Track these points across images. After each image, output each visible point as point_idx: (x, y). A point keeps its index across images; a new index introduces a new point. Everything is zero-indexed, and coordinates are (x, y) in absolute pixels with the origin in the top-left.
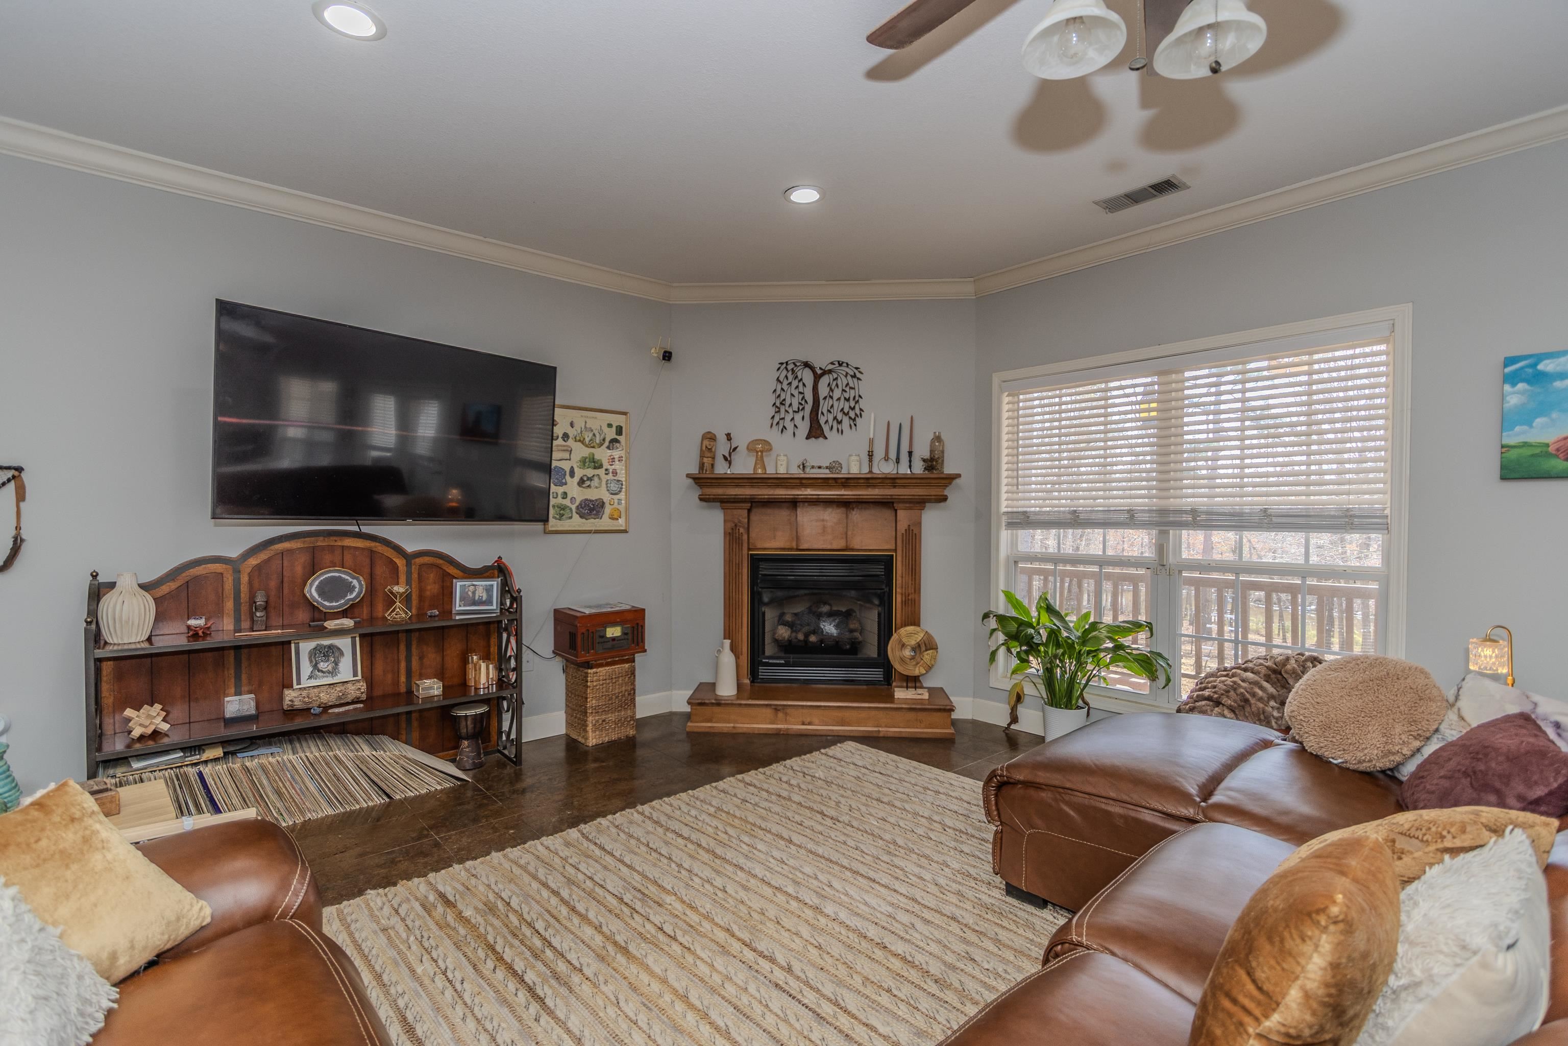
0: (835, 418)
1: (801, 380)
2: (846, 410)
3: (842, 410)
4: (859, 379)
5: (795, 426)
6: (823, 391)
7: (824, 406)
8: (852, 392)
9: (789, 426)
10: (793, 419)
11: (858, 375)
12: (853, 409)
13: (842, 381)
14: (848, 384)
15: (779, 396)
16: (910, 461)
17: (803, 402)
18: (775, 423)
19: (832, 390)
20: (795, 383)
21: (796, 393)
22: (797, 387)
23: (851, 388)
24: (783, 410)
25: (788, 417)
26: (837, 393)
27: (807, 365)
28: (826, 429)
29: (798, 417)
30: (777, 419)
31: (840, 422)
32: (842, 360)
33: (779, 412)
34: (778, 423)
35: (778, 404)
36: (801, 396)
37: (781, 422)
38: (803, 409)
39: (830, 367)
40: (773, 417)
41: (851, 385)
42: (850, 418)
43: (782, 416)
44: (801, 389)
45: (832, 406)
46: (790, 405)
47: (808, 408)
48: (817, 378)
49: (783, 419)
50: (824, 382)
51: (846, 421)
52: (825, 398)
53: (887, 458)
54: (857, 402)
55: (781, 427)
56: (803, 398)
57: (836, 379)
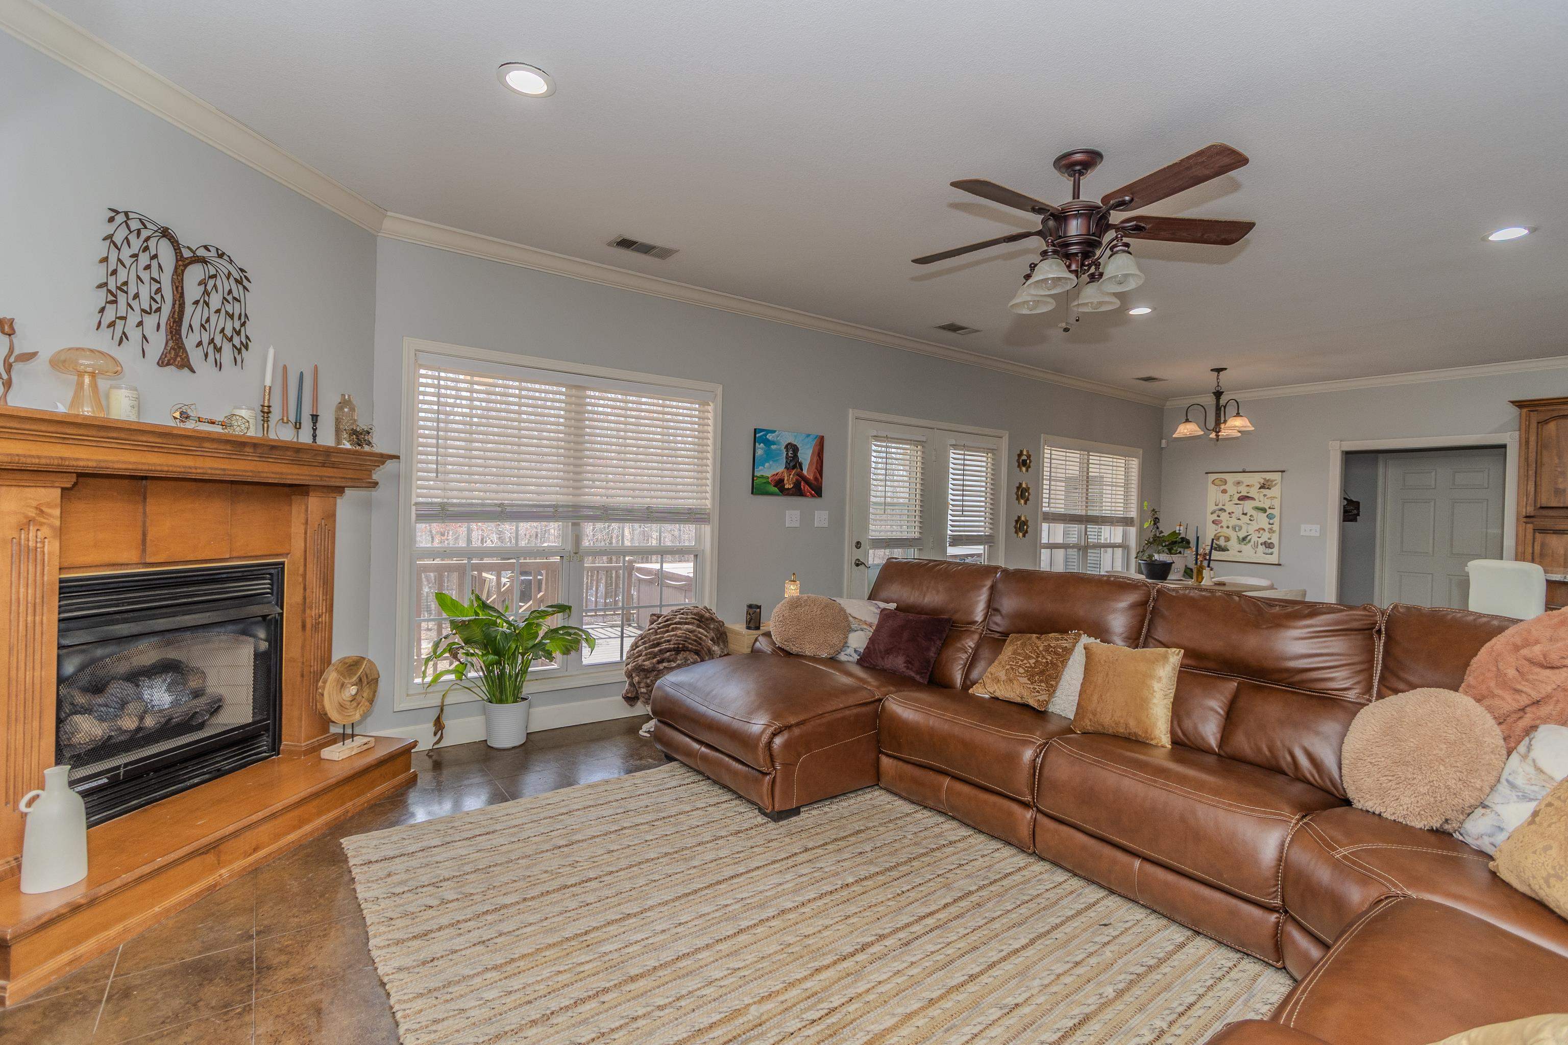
0: (212, 341)
1: (155, 257)
2: (228, 332)
3: (222, 331)
4: (245, 288)
5: (144, 337)
6: (192, 291)
7: (193, 315)
8: (237, 305)
9: (135, 335)
10: (140, 324)
11: (245, 282)
12: (238, 333)
13: (224, 285)
14: (230, 292)
15: (114, 272)
16: (315, 430)
17: (158, 297)
18: (105, 323)
19: (206, 293)
20: (144, 259)
21: (145, 276)
22: (148, 267)
23: (235, 298)
24: (122, 298)
25: (134, 318)
26: (215, 300)
27: (165, 233)
28: (195, 356)
29: (150, 321)
30: (110, 315)
31: (218, 350)
32: (223, 248)
33: (115, 302)
34: (112, 325)
35: (112, 286)
36: (155, 286)
37: (120, 324)
38: (159, 310)
39: (201, 252)
40: (102, 310)
41: (236, 294)
42: (234, 346)
43: (122, 313)
44: (155, 275)
45: (208, 320)
46: (136, 296)
47: (166, 309)
48: (182, 263)
49: (124, 318)
50: (194, 274)
51: (227, 348)
52: (196, 303)
53: (284, 421)
54: (243, 324)
55: (118, 334)
56: (159, 291)
57: (214, 276)
